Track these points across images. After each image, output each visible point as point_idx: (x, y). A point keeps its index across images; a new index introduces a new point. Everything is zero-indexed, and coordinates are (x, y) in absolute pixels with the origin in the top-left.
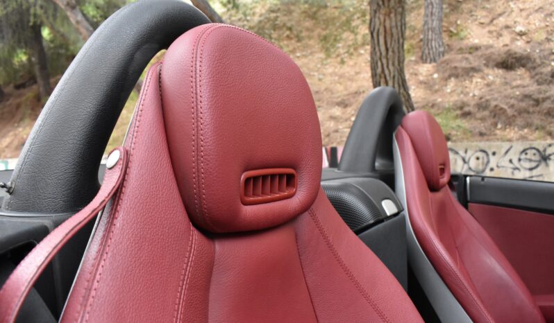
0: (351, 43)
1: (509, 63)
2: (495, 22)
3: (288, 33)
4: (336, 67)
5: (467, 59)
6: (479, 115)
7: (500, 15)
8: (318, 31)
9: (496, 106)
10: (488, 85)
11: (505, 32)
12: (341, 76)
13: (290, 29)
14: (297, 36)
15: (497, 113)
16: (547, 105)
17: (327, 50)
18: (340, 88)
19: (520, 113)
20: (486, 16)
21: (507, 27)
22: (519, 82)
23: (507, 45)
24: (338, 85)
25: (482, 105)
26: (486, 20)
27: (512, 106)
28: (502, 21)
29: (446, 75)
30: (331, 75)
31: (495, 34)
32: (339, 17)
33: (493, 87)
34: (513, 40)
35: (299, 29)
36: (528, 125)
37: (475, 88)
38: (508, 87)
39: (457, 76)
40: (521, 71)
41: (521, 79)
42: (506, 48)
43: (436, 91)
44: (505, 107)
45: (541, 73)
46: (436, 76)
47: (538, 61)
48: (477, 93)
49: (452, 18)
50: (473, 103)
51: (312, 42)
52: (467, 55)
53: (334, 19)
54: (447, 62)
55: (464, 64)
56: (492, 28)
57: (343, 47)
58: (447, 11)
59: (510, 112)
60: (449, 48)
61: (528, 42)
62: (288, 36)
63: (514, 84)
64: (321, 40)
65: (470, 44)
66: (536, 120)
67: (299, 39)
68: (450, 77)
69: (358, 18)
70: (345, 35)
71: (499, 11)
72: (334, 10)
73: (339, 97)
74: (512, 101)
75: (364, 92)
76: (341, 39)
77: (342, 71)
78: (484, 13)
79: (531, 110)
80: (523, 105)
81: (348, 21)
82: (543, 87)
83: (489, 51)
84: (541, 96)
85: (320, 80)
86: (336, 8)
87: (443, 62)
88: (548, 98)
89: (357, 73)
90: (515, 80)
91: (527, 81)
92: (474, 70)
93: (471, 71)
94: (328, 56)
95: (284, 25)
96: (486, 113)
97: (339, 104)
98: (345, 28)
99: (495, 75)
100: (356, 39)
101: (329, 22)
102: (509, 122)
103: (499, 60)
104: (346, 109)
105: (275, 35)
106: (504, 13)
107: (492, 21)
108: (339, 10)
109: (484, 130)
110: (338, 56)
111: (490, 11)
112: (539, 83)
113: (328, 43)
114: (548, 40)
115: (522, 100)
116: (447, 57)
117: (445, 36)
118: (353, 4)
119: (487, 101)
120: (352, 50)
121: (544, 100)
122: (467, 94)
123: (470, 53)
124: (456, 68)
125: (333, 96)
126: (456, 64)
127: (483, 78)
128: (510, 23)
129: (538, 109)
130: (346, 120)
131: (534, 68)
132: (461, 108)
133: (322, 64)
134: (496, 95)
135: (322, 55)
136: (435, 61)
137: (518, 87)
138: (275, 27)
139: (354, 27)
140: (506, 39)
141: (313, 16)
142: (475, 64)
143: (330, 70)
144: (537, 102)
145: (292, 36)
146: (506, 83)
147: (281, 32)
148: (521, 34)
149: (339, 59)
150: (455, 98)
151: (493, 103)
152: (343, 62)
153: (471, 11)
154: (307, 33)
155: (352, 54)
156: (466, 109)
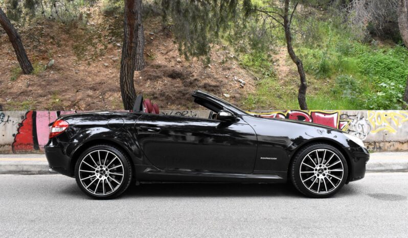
0: (93, 53)
1: (174, 75)
2: (168, 54)
3: (51, 40)
4: (86, 67)
5: (155, 71)
6: (161, 99)
7: (171, 50)
8: (71, 42)
9: (168, 95)
10: (165, 85)
11: (172, 60)
12: (90, 73)
13: (53, 38)
14: (58, 43)
15: (168, 98)
16: (187, 96)
17: (78, 55)
18: (90, 79)
19: (177, 99)
20: (164, 50)
21: (173, 57)
22: (177, 85)
23: (173, 67)
24: (89, 78)
25: (162, 94)
26: (165, 52)
27: (174, 95)
28: (171, 53)
29: (146, 78)
30: (83, 71)
31: (168, 60)
32: (84, 36)
33: (167, 86)
34: (176, 64)
35: (59, 39)
36: (180, 104)
37: (159, 86)
38: (173, 87)
39: (151, 79)
40: (178, 80)
41: (178, 83)
42: (173, 68)
43: (141, 86)
44: (171, 96)
45: (186, 82)
46: (141, 78)
47: (185, 76)
48: (160, 88)
49: (148, 48)
50: (158, 93)
51: (67, 48)
52: (155, 70)
53: (81, 36)
54: (146, 72)
55: (154, 74)
56: (167, 57)
57: (89, 54)
58: (146, 43)
59: (173, 98)
60: (147, 64)
61: (182, 66)
62: (51, 42)
63: (175, 85)
64: (74, 49)
65: (157, 63)
66: (183, 102)
67: (59, 46)
68: (147, 79)
69: (96, 38)
70: (89, 47)
71: (170, 48)
72: (81, 31)
73: (90, 85)
74: (174, 93)
75: (104, 83)
76: (87, 49)
77: (89, 69)
78: (164, 48)
79: (182, 97)
80: (178, 95)
81: (90, 39)
82: (187, 88)
83: (165, 69)
84: (185, 92)
85: (76, 73)
86: (82, 29)
87: (144, 72)
88: (188, 93)
89: (99, 72)
90: (176, 83)
91: (181, 85)
92: (159, 77)
93: (157, 78)
94: (80, 59)
95: (48, 34)
96: (164, 98)
97: (91, 89)
98: (88, 43)
99: (167, 80)
100: (96, 52)
101: (78, 37)
102: (173, 103)
103: (169, 74)
104: (95, 92)
105: (42, 40)
106: (172, 50)
107: (167, 53)
108: (84, 31)
109: (163, 106)
110: (86, 60)
111: (166, 47)
112: (185, 86)
113: (79, 51)
114: (190, 67)
115: (178, 93)
116: (145, 69)
117: (145, 57)
118: (93, 29)
119: (164, 92)
120: (94, 57)
121: (186, 94)
122: (155, 88)
123: (157, 68)
124: (150, 75)
125: (87, 83)
126: (150, 73)
127: (162, 81)
128: (175, 56)
129: (184, 97)
130: (97, 98)
131: (184, 79)
132: (153, 95)
133: (77, 64)
134: (168, 90)
135: (75, 58)
136: (140, 70)
137: (177, 87)
138: (42, 35)
139: (94, 43)
140: (173, 63)
141: (67, 32)
142: (159, 74)
143: (82, 68)
144: (184, 94)
145: (54, 43)
146: (172, 85)
147: (47, 39)
148: (179, 62)
149: (87, 62)
150: (150, 90)
151: (167, 94)
152: (89, 64)
153: (157, 46)
154: (64, 43)
155: (94, 60)
156: (155, 96)
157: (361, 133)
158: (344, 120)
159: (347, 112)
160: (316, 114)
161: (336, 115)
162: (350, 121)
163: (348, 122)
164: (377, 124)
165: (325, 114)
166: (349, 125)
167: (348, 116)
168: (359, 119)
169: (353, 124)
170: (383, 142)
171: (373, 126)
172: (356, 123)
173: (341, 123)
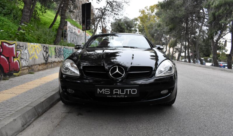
157: (26, 60)
158: (19, 50)
159: (19, 44)
160: (5, 44)
161: (14, 45)
162: (21, 50)
163: (20, 51)
164: (32, 53)
165: (9, 44)
166: (21, 53)
167: (20, 47)
168: (25, 49)
169: (22, 53)
170: (34, 65)
171: (30, 54)
172: (24, 52)
173: (18, 52)
